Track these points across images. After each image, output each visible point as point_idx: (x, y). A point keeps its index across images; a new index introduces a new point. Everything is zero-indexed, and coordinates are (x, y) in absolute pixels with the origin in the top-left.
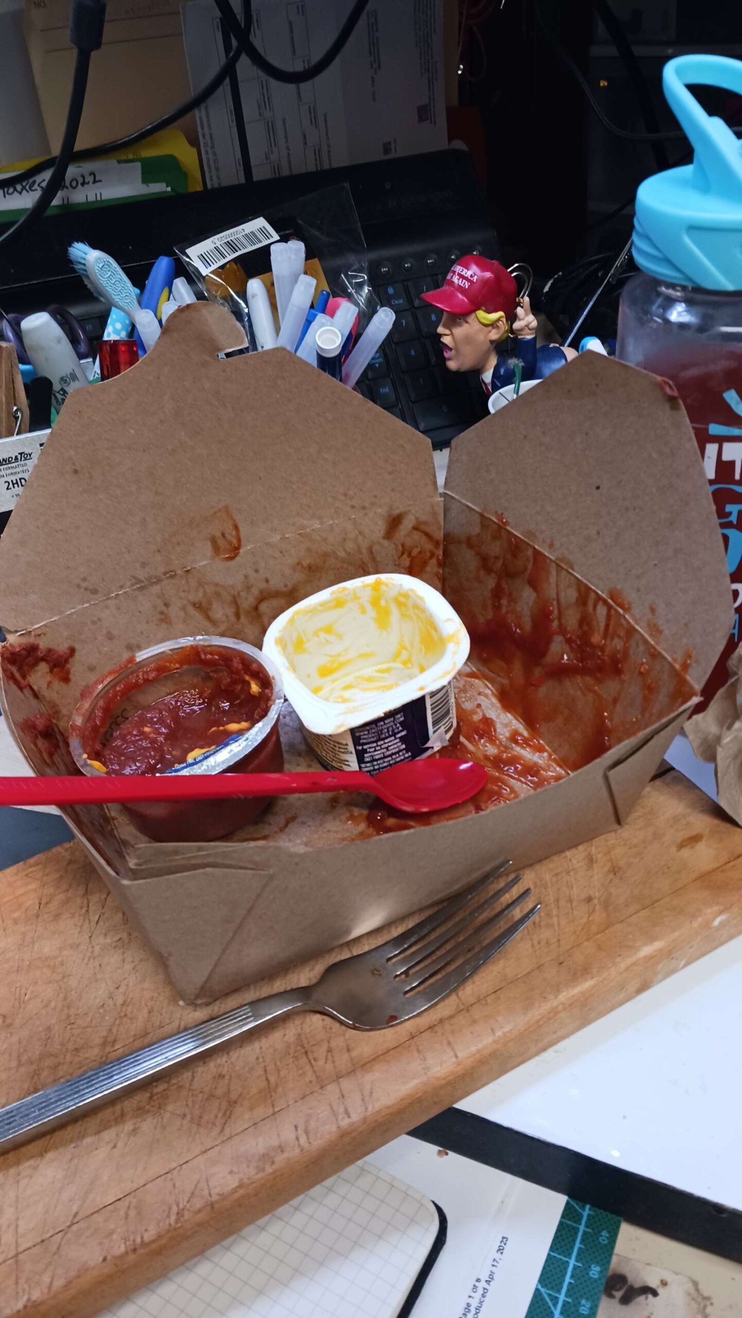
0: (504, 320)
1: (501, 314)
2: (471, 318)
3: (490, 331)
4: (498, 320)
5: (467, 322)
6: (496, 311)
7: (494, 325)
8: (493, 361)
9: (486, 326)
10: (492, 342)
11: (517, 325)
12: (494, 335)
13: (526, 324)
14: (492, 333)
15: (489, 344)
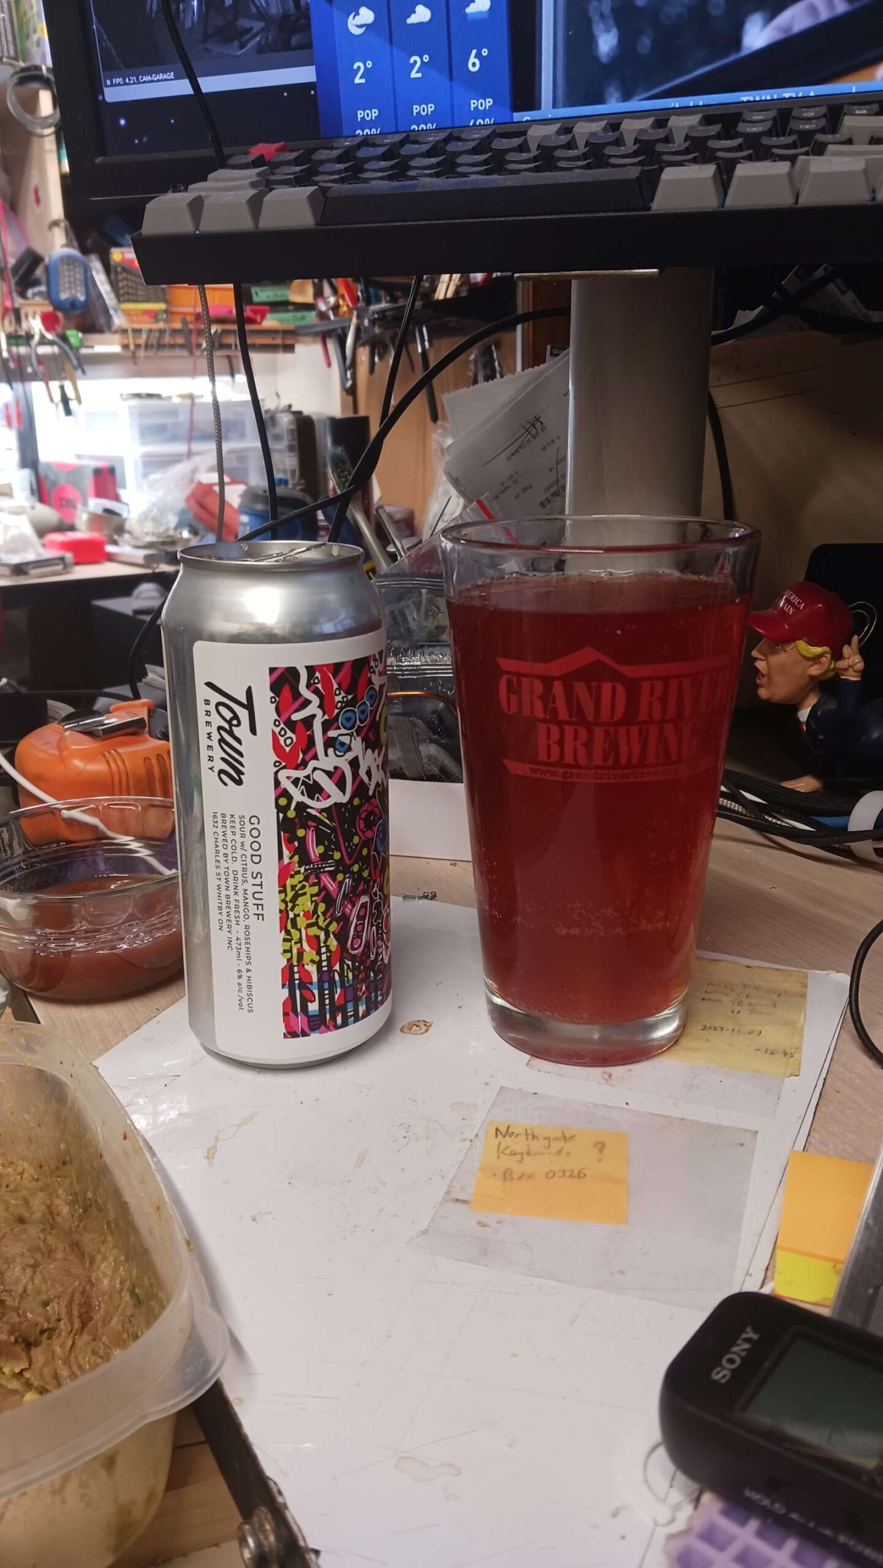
0: (827, 657)
8: (811, 700)
10: (811, 677)
12: (815, 671)
13: (851, 664)
14: (812, 668)
15: (808, 679)
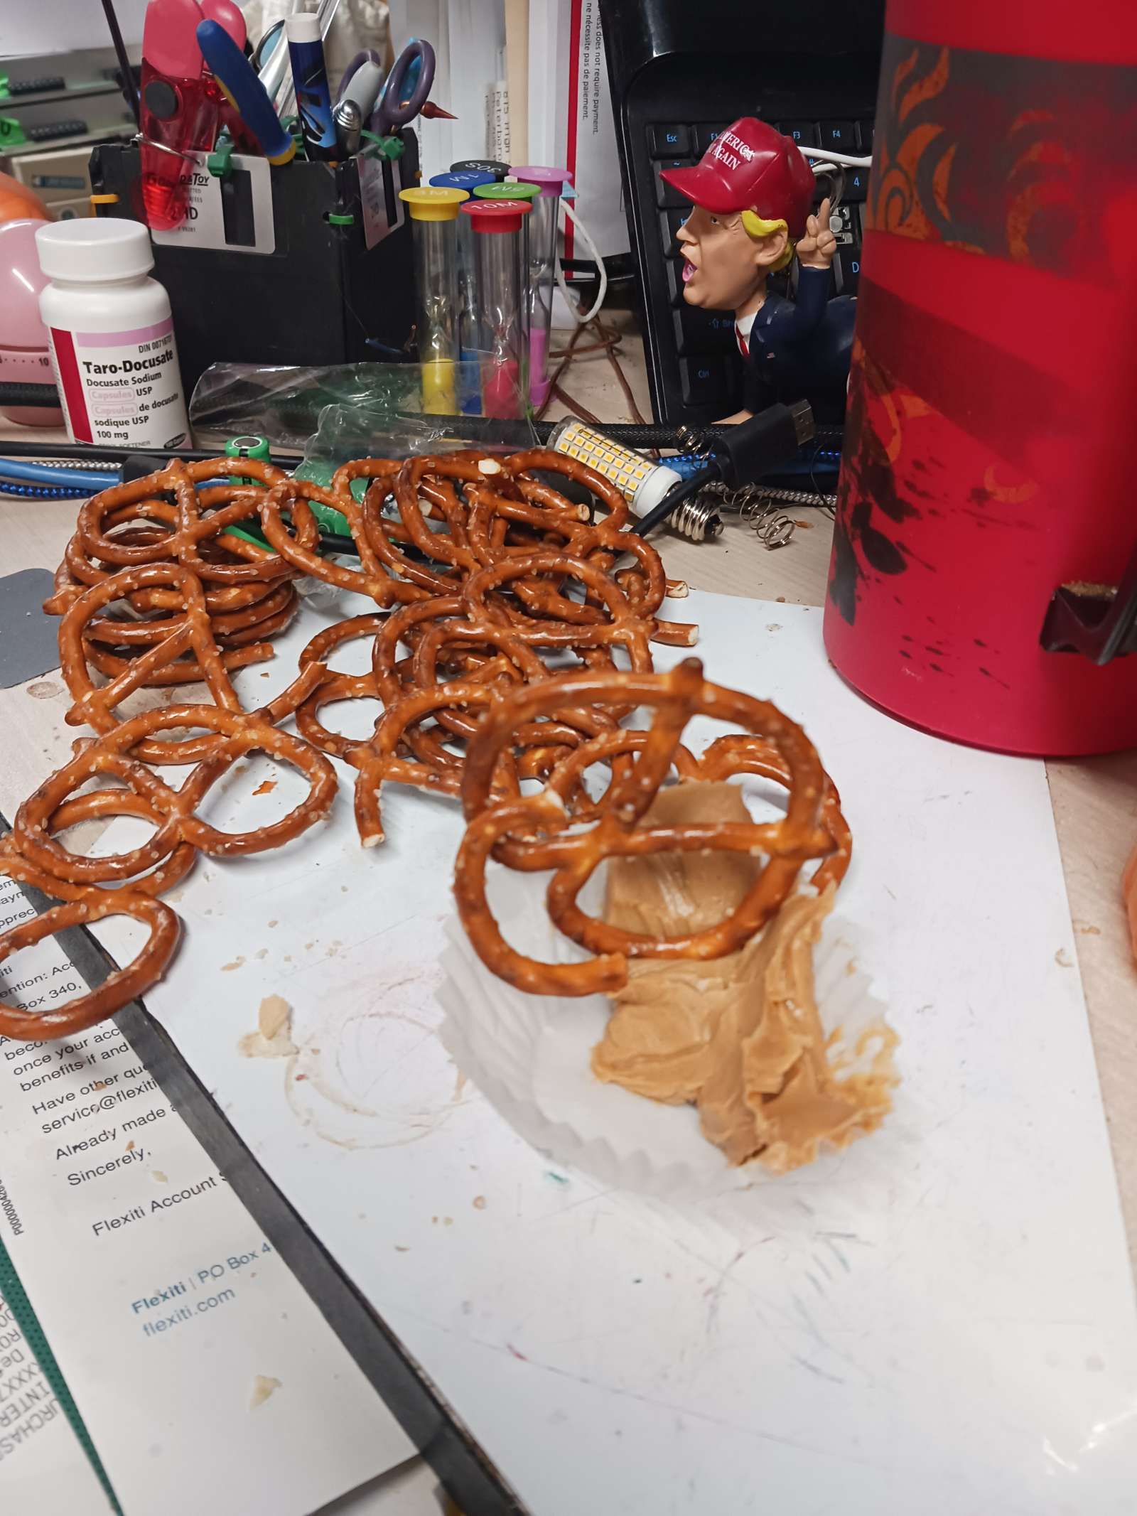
0: (785, 234)
1: (781, 222)
2: (732, 223)
3: (761, 251)
4: (775, 233)
5: (726, 228)
6: (773, 217)
7: (766, 240)
8: (759, 303)
9: (756, 239)
10: (760, 268)
11: (804, 244)
12: (765, 258)
13: (819, 244)
14: (761, 254)
15: (755, 270)
